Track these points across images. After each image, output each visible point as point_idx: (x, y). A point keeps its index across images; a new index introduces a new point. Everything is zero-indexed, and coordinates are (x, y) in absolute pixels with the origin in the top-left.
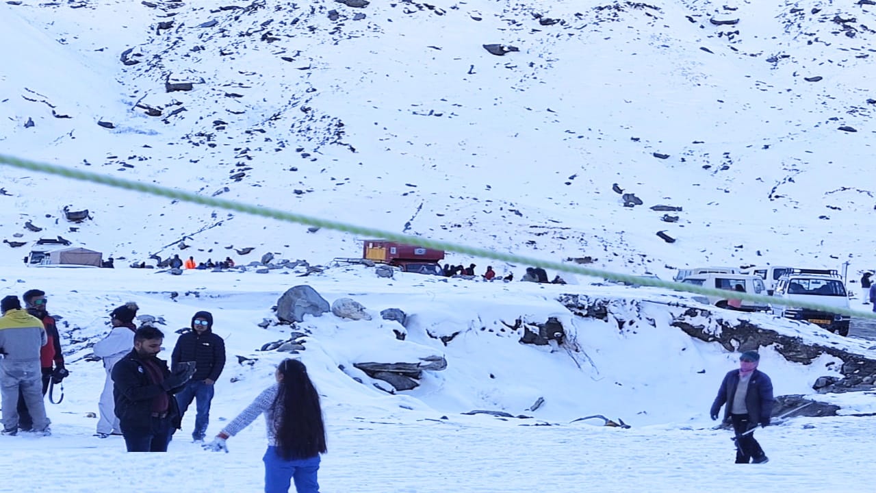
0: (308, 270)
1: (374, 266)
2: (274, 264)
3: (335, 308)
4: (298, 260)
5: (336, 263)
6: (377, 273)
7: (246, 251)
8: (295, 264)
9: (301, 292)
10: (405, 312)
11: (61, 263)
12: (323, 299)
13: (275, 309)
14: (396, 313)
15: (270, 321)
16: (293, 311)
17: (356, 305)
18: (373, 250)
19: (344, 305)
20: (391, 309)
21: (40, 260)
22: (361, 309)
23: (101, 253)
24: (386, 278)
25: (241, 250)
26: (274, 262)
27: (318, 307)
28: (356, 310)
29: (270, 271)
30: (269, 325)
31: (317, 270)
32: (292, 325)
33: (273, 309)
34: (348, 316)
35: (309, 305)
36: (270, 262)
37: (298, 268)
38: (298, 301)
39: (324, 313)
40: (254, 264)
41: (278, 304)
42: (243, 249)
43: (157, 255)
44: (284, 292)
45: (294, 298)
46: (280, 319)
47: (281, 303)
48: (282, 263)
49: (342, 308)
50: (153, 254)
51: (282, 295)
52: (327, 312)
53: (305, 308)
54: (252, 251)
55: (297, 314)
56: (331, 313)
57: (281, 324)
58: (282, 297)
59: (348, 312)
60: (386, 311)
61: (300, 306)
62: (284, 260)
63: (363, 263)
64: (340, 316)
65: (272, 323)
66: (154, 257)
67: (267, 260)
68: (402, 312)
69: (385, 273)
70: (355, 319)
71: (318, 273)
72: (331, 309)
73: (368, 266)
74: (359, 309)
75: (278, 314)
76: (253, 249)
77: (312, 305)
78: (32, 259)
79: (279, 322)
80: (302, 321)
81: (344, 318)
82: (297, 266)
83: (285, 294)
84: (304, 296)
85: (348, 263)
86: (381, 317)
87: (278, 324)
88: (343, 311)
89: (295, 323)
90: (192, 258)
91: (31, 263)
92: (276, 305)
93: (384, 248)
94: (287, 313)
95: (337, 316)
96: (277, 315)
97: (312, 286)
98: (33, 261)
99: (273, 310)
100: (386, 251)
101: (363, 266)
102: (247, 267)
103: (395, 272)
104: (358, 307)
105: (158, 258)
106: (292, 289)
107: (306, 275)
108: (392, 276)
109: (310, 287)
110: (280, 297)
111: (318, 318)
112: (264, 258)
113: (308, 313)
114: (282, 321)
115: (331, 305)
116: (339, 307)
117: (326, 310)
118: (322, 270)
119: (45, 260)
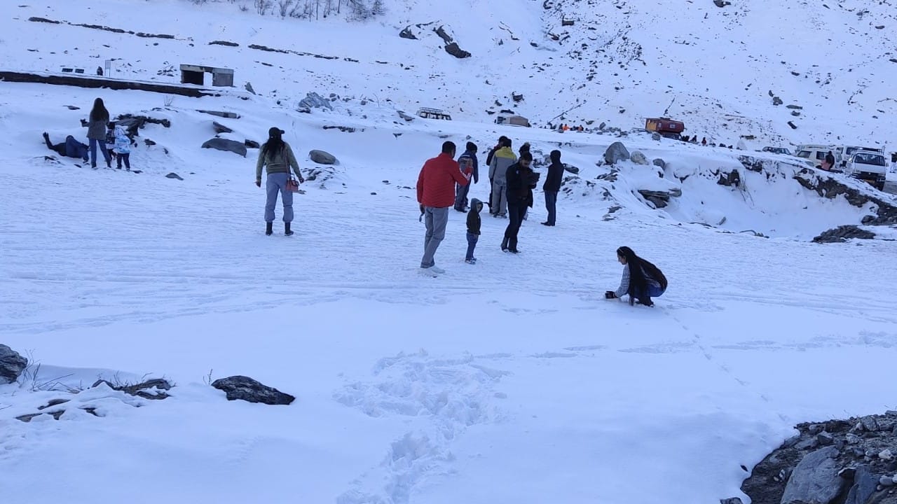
0: (620, 134)
1: (651, 133)
3: (632, 157)
4: (615, 128)
5: (633, 130)
6: (652, 137)
7: (590, 123)
8: (615, 130)
9: (617, 146)
10: (664, 161)
11: (510, 124)
12: (627, 152)
14: (660, 162)
15: (602, 162)
16: (613, 157)
17: (642, 155)
18: (651, 124)
19: (636, 155)
20: (658, 159)
21: (502, 121)
22: (644, 158)
23: (526, 119)
24: (657, 141)
26: (605, 128)
27: (624, 156)
28: (642, 158)
29: (603, 133)
30: (601, 164)
31: (625, 134)
32: (611, 165)
33: (603, 155)
34: (638, 162)
36: (603, 128)
37: (616, 132)
38: (616, 151)
39: (627, 160)
40: (596, 129)
42: (588, 121)
43: (551, 122)
45: (613, 148)
46: (606, 161)
47: (607, 152)
49: (636, 157)
50: (548, 121)
53: (618, 156)
54: (593, 123)
55: (614, 160)
56: (630, 160)
58: (609, 149)
59: (638, 159)
60: (655, 160)
61: (616, 154)
62: (609, 128)
63: (646, 131)
64: (634, 162)
65: (603, 164)
66: (549, 124)
69: (656, 138)
70: (641, 164)
71: (625, 136)
72: (630, 157)
73: (649, 133)
75: (606, 158)
76: (594, 121)
77: (621, 154)
78: (498, 121)
80: (616, 163)
81: (636, 163)
83: (609, 147)
84: (618, 149)
85: (638, 131)
86: (653, 163)
87: (605, 164)
88: (636, 159)
89: (613, 164)
91: (498, 123)
92: (605, 153)
93: (656, 124)
94: (610, 158)
97: (622, 143)
101: (646, 133)
102: (592, 131)
103: (661, 137)
105: (551, 124)
106: (613, 144)
107: (620, 136)
108: (659, 140)
110: (607, 148)
111: (624, 162)
112: (600, 126)
113: (619, 159)
114: (607, 163)
115: (630, 155)
116: (634, 156)
117: (628, 158)
118: (627, 134)
119: (504, 121)
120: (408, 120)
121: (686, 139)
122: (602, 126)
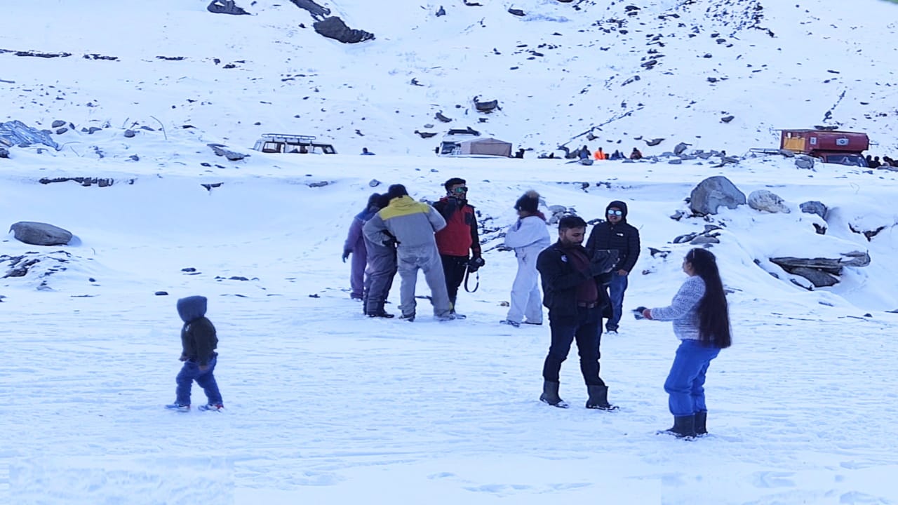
0: (723, 161)
1: (793, 156)
2: (687, 154)
3: (751, 201)
4: (712, 151)
5: (751, 153)
6: (796, 164)
7: (656, 142)
8: (710, 154)
9: (716, 183)
10: (826, 205)
11: (471, 154)
12: (740, 192)
13: (688, 201)
14: (817, 206)
15: (683, 213)
16: (707, 203)
17: (774, 197)
18: (792, 140)
19: (760, 197)
20: (812, 202)
21: (451, 150)
22: (779, 202)
23: (511, 144)
24: (807, 169)
25: (651, 141)
26: (687, 152)
27: (733, 199)
28: (773, 202)
29: (683, 161)
30: (681, 217)
31: (733, 160)
32: (705, 217)
33: (686, 200)
34: (765, 208)
35: (724, 197)
36: (683, 153)
37: (712, 158)
38: (713, 193)
39: (739, 206)
40: (666, 155)
41: (692, 195)
42: (653, 140)
43: (566, 146)
44: (698, 184)
45: (707, 188)
46: (693, 211)
47: (694, 194)
48: (696, 154)
49: (759, 200)
50: (561, 145)
51: (696, 186)
52: (743, 204)
53: (720, 200)
54: (662, 142)
55: (711, 207)
56: (747, 206)
57: (694, 216)
58: (696, 189)
59: (765, 204)
60: (805, 203)
61: (714, 198)
62: (697, 151)
63: (782, 154)
64: (756, 209)
65: (685, 215)
66: (562, 148)
67: (679, 151)
68: (823, 205)
69: (805, 164)
70: (772, 212)
71: (733, 164)
72: (747, 202)
73: (787, 157)
74: (777, 201)
75: (691, 205)
76: (663, 140)
77: (727, 197)
78: (443, 149)
79: (692, 214)
80: (717, 213)
81: (760, 210)
82: (712, 157)
83: (699, 185)
84: (719, 188)
85: (764, 154)
86: (800, 210)
87: (691, 216)
88: (759, 204)
89: (709, 215)
90: (600, 149)
91: (443, 153)
92: (690, 197)
93: (803, 139)
94: (701, 205)
95: (754, 208)
96: (690, 207)
97: (727, 178)
98: (444, 151)
99: (686, 202)
100: (806, 141)
101: (782, 157)
102: (659, 158)
103: (816, 163)
104: (776, 200)
105: (566, 149)
106: (706, 180)
107: (721, 166)
108: (812, 167)
109: (725, 178)
110: (694, 188)
111: (733, 210)
112: (677, 148)
113: (723, 206)
114: (695, 213)
115: (747, 198)
116: (755, 199)
117: (742, 202)
118: (738, 161)
119: (456, 150)
120: (235, 159)
121: (873, 164)
122: (680, 150)
